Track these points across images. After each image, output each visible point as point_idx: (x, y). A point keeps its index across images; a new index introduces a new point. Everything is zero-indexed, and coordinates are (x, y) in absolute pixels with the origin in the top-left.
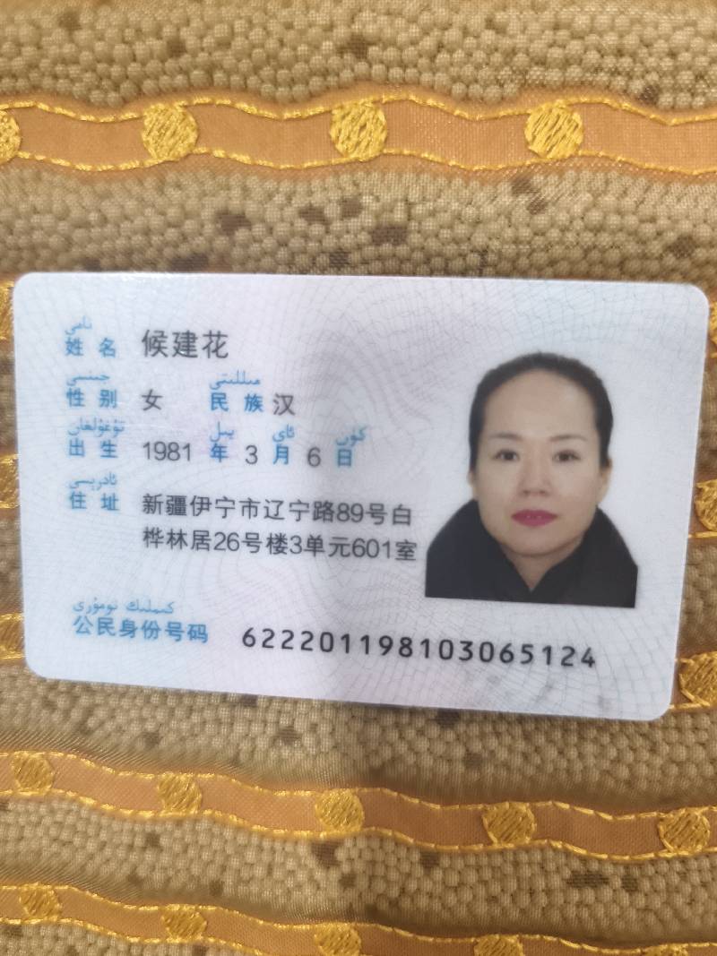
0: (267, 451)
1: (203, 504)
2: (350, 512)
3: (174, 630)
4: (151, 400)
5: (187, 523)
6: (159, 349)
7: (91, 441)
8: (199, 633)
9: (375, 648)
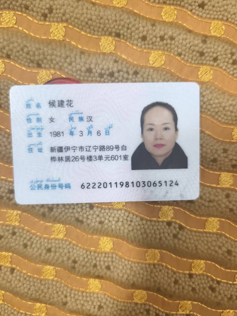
0: (85, 132)
1: (68, 148)
2: (110, 148)
3: (61, 186)
4: (52, 120)
5: (63, 154)
6: (54, 105)
7: (35, 133)
8: (68, 186)
9: (119, 185)
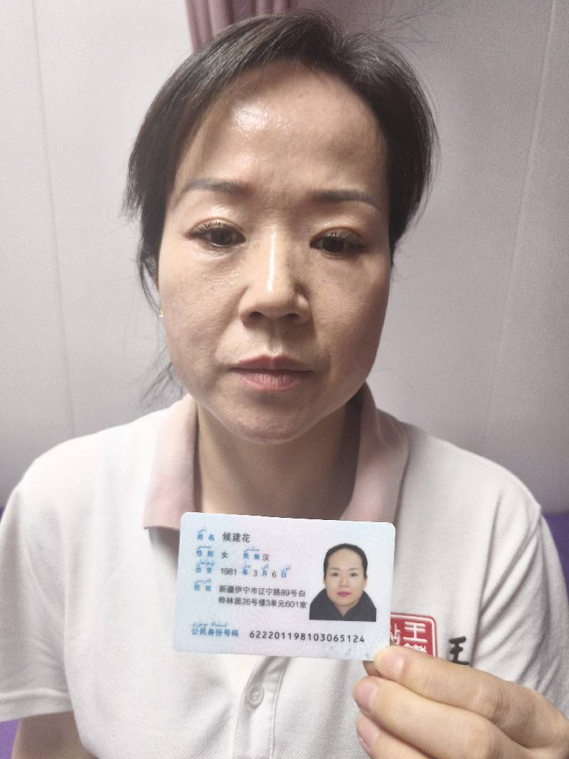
0: (260, 572)
1: (239, 589)
2: (285, 593)
3: (227, 632)
4: (225, 555)
5: (233, 596)
6: (228, 539)
7: (204, 568)
8: (235, 633)
9: (293, 637)
